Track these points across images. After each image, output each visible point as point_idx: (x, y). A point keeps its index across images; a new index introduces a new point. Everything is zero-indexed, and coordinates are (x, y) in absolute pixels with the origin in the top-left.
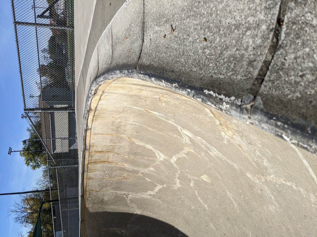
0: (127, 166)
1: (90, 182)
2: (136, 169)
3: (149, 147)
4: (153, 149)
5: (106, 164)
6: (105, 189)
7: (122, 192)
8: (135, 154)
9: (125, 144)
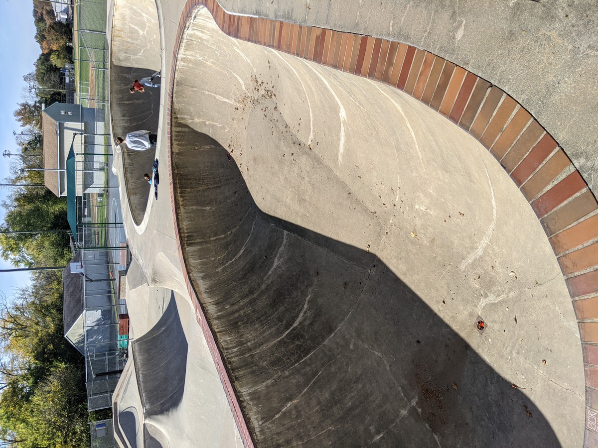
0: (129, 40)
1: (114, 47)
2: (133, 41)
3: (136, 28)
4: (138, 29)
5: (121, 38)
6: (120, 53)
7: (128, 55)
8: (132, 33)
9: (127, 27)
